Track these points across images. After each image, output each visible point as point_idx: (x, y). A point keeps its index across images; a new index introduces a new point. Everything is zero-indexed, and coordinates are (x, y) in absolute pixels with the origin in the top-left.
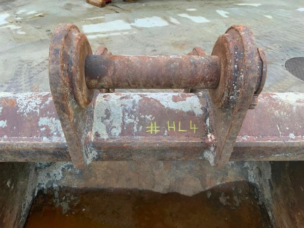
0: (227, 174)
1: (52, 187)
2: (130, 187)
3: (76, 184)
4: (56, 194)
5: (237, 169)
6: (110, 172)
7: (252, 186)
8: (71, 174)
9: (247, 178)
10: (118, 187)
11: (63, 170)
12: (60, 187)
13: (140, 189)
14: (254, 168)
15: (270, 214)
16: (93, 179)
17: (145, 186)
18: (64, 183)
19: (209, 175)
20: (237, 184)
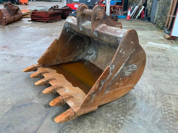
1: (87, 60)
2: (100, 68)
3: (92, 62)
6: (100, 62)
8: (92, 59)
10: (98, 66)
11: (92, 57)
16: (95, 62)
18: (90, 60)
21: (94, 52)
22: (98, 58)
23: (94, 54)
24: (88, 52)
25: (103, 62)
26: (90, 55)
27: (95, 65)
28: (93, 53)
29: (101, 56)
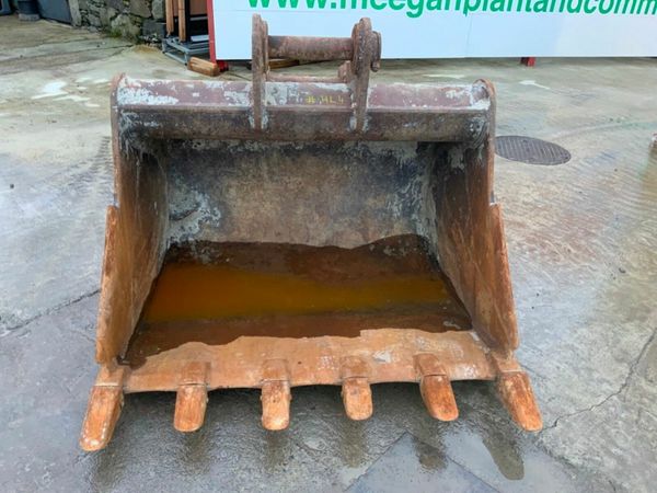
0: (392, 227)
1: (187, 241)
2: (280, 241)
4: (193, 248)
5: (403, 221)
6: (255, 225)
7: (421, 239)
8: (209, 227)
9: (415, 230)
10: (265, 241)
11: (200, 222)
12: (197, 241)
13: (293, 243)
14: (423, 220)
15: (438, 258)
16: (236, 232)
17: (297, 241)
18: (202, 237)
19: (372, 228)
20: (404, 237)
21: (199, 198)
22: (235, 214)
23: (204, 205)
24: (173, 208)
25: (268, 218)
26: (186, 214)
27: (249, 244)
28: (198, 205)
29: (248, 201)
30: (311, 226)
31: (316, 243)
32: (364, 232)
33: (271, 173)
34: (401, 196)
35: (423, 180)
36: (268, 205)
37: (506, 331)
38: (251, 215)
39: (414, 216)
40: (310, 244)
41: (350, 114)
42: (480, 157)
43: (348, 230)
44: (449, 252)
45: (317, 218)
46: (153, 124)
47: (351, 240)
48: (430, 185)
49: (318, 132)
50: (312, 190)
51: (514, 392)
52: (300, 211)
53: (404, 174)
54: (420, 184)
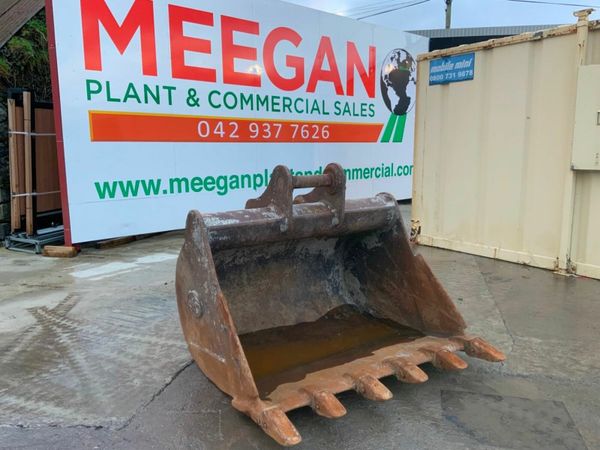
0: (331, 303)
5: (336, 297)
9: (345, 302)
15: (371, 312)
17: (278, 324)
19: (320, 306)
30: (283, 312)
31: (291, 323)
32: (316, 308)
33: (249, 279)
34: (330, 281)
35: (339, 267)
36: (250, 305)
37: (455, 319)
38: (240, 314)
39: (341, 293)
40: (287, 324)
41: (333, 216)
42: (395, 233)
43: (306, 310)
44: (383, 301)
45: (284, 306)
46: (225, 238)
47: (311, 316)
48: (346, 269)
49: (315, 230)
50: (276, 287)
51: (482, 347)
52: (272, 303)
53: (328, 266)
54: (338, 271)
